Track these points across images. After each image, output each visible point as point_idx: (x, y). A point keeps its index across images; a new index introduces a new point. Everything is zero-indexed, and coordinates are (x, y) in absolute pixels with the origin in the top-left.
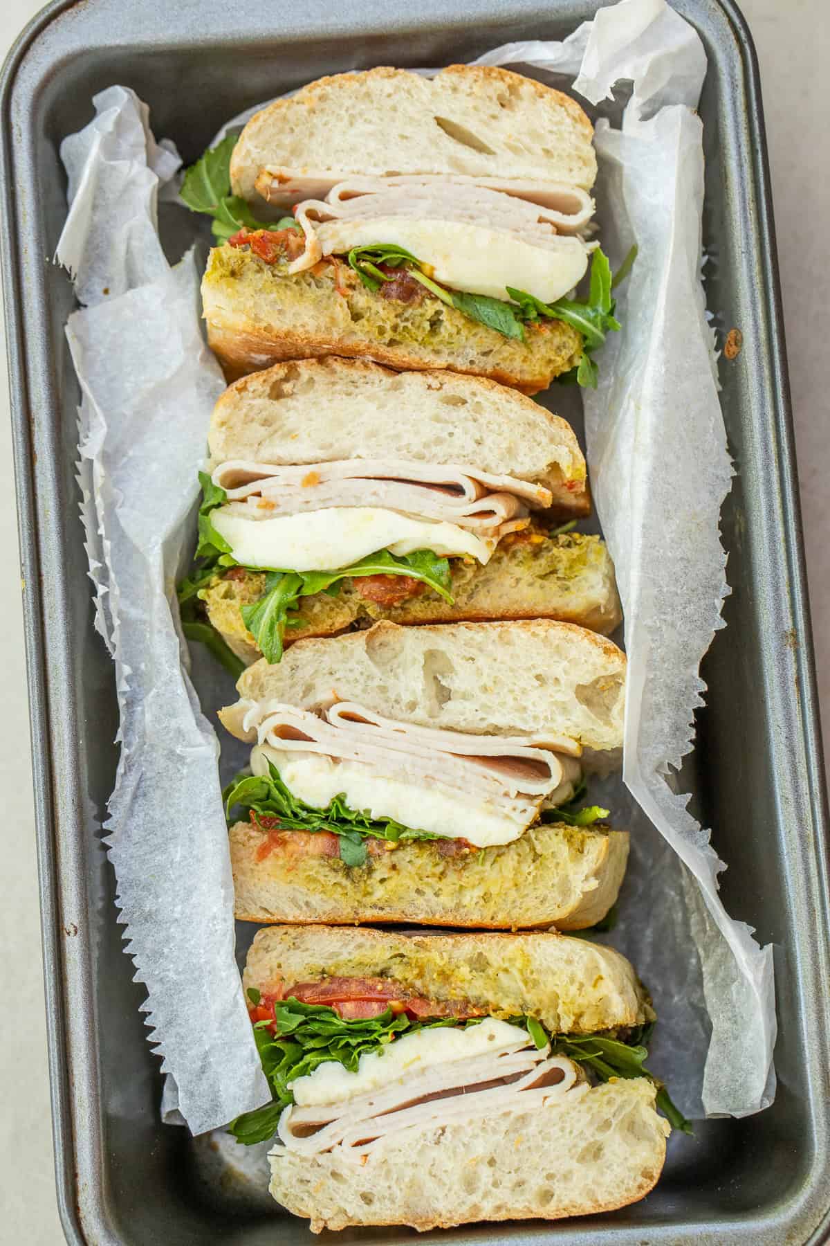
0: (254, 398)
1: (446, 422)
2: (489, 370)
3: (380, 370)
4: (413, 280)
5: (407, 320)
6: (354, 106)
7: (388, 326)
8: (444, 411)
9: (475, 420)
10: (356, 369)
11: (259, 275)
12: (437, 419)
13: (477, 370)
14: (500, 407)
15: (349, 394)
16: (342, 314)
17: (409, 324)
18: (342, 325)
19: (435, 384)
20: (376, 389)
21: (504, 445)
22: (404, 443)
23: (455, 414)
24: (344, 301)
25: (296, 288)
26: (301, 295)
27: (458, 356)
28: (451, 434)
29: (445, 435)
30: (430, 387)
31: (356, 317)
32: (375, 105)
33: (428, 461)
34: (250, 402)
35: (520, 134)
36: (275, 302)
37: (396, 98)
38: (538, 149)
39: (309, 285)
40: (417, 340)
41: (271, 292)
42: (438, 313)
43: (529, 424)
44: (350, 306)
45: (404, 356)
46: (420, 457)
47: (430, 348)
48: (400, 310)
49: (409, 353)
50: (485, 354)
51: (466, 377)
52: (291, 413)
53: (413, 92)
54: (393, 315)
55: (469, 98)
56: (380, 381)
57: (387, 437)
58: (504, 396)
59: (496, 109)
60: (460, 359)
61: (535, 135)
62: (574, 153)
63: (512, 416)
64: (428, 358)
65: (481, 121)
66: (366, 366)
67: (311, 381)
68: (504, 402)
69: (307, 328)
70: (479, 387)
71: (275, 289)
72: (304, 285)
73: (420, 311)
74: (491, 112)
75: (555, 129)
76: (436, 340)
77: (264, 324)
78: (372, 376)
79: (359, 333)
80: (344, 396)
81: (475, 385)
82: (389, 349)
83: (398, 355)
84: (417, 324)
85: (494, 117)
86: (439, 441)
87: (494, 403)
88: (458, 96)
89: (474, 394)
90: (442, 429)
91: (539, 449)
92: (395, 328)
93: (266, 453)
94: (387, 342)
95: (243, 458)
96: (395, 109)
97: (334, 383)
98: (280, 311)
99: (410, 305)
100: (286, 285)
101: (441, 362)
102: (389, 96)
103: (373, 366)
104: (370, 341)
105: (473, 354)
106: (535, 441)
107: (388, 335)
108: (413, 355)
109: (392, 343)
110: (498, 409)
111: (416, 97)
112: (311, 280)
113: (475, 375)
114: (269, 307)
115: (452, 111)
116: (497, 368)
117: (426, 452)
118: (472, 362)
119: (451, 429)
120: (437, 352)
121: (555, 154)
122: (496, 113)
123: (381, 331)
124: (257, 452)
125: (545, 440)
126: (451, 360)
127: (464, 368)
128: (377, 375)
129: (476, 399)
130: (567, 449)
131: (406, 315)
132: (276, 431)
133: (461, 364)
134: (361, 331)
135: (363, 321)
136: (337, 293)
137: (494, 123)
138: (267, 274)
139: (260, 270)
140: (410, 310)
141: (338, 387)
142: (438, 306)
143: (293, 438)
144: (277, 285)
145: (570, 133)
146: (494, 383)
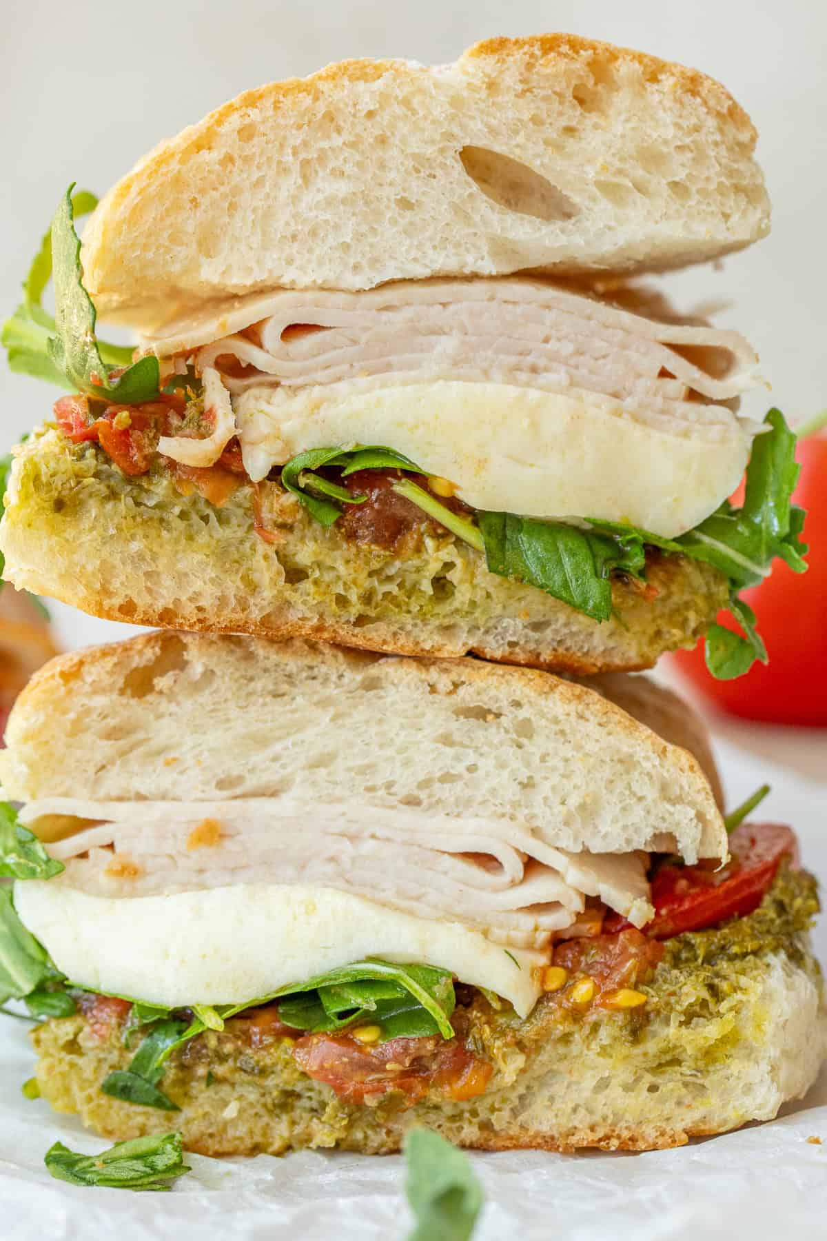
0: (95, 692)
1: (462, 745)
2: (546, 656)
3: (340, 655)
4: (405, 501)
5: (389, 579)
6: (305, 144)
7: (353, 596)
8: (459, 727)
9: (520, 746)
10: (295, 653)
11: (109, 506)
12: (447, 740)
13: (522, 657)
14: (567, 728)
15: (277, 695)
16: (267, 573)
17: (393, 588)
18: (268, 593)
19: (444, 683)
20: (331, 691)
21: (574, 801)
22: (379, 780)
23: (480, 734)
24: (271, 551)
25: (179, 525)
26: (191, 538)
27: (487, 632)
28: (472, 769)
29: (460, 768)
30: (433, 689)
31: (295, 575)
32: (347, 136)
33: (428, 810)
34: (85, 701)
35: (622, 159)
36: (141, 557)
37: (384, 118)
38: (659, 183)
39: (205, 519)
40: (409, 612)
41: (133, 537)
42: (449, 566)
43: (621, 761)
44: (282, 557)
45: (385, 642)
46: (412, 802)
47: (435, 622)
48: (375, 565)
49: (395, 634)
50: (538, 626)
51: (500, 670)
52: (165, 721)
53: (416, 101)
54: (365, 573)
55: (521, 101)
56: (341, 676)
57: (349, 769)
58: (572, 707)
59: (573, 115)
60: (490, 638)
61: (652, 158)
62: (727, 183)
63: (590, 747)
64: (429, 640)
65: (547, 143)
66: (313, 647)
67: (209, 674)
68: (573, 718)
69: (201, 603)
70: (527, 690)
71: (140, 532)
72: (195, 518)
73: (415, 562)
74: (563, 122)
75: (687, 140)
76: (446, 608)
77: (118, 601)
78: (324, 669)
79: (301, 607)
80: (268, 699)
81: (521, 685)
82: (357, 630)
83: (375, 636)
84: (408, 585)
85: (570, 130)
86: (447, 778)
87: (556, 721)
88: (499, 99)
89: (517, 704)
90: (457, 758)
91: (639, 811)
92: (368, 598)
93: (114, 781)
94: (353, 619)
95: (66, 795)
96: (382, 141)
97: (251, 679)
98: (148, 575)
99: (397, 554)
100: (162, 520)
101: (456, 647)
102: (370, 114)
103: (327, 650)
104: (321, 616)
105: (515, 627)
106: (633, 794)
107: (356, 608)
108: (402, 640)
109: (361, 620)
110: (562, 732)
111: (421, 113)
112: (209, 511)
113: (517, 664)
114: (129, 569)
115: (493, 132)
116: (561, 650)
117: (423, 795)
118: (512, 644)
119: (471, 758)
120: (447, 629)
121: (693, 189)
122: (574, 123)
123: (342, 601)
124: (97, 782)
125: (651, 793)
126: (473, 643)
127: (498, 655)
128: (332, 665)
129: (523, 713)
130: (692, 813)
131: (391, 571)
132: (132, 749)
133: (495, 648)
134: (304, 603)
135: (306, 585)
136: (255, 535)
137: (571, 144)
138: (125, 504)
139: (113, 495)
140: (397, 564)
141: (258, 685)
142: (449, 553)
143: (168, 763)
144: (145, 522)
145: (716, 144)
146: (553, 679)
